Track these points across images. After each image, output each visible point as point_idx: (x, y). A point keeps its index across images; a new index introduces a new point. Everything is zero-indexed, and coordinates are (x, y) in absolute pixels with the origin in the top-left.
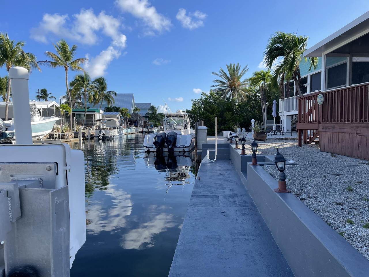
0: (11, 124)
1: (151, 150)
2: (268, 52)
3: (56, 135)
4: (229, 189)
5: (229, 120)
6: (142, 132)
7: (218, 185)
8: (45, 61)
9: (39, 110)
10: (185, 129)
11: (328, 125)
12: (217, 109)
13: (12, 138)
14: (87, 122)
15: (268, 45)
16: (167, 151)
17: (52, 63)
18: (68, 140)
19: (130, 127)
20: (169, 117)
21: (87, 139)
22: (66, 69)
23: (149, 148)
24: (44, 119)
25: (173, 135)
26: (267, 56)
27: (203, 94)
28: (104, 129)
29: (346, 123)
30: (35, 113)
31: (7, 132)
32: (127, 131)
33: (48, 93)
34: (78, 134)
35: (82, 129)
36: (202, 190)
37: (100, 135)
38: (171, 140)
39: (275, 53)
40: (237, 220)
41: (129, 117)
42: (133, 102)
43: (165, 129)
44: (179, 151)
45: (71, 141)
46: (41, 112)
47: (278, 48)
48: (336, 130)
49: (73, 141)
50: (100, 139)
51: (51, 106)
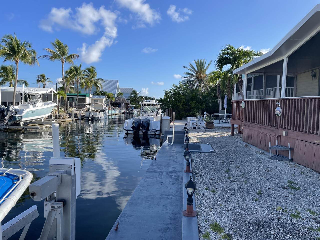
0: (20, 109)
1: (130, 132)
2: (218, 60)
3: (54, 116)
4: (172, 167)
5: (193, 108)
6: (124, 113)
7: (167, 164)
8: (46, 56)
9: (40, 95)
10: (157, 115)
11: (247, 123)
12: (184, 99)
13: (21, 120)
14: (78, 104)
15: (219, 56)
16: (142, 133)
17: (51, 57)
18: (63, 121)
19: (115, 109)
20: (144, 106)
21: (79, 120)
22: (63, 63)
23: (128, 131)
24: (45, 105)
25: (147, 122)
26: (217, 64)
27: (174, 86)
28: (93, 111)
29: (255, 124)
30: (38, 100)
31: (17, 116)
32: (112, 112)
33: (46, 78)
34: (71, 116)
35: (74, 111)
36: (155, 167)
37: (90, 116)
38: (145, 126)
39: (223, 62)
40: (168, 187)
41: (114, 100)
42: (117, 87)
43: (141, 115)
44: (151, 134)
45: (65, 121)
46: (42, 97)
47: (226, 58)
48: (251, 128)
49: (67, 121)
50: (89, 120)
51: (50, 92)
